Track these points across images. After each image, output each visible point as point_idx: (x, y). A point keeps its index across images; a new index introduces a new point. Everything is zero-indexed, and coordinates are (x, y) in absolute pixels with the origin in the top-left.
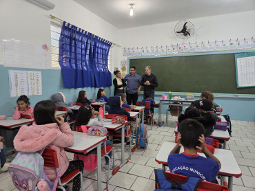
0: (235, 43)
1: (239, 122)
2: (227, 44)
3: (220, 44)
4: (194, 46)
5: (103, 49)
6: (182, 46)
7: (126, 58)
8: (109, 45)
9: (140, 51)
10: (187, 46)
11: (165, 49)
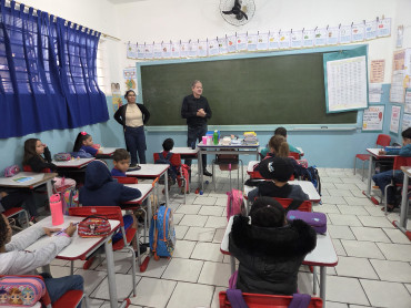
0: (324, 34)
1: (329, 171)
2: (311, 36)
3: (299, 37)
4: (254, 40)
5: (79, 46)
6: (234, 40)
7: (133, 63)
8: (95, 37)
9: (160, 48)
10: (243, 40)
11: (204, 46)
